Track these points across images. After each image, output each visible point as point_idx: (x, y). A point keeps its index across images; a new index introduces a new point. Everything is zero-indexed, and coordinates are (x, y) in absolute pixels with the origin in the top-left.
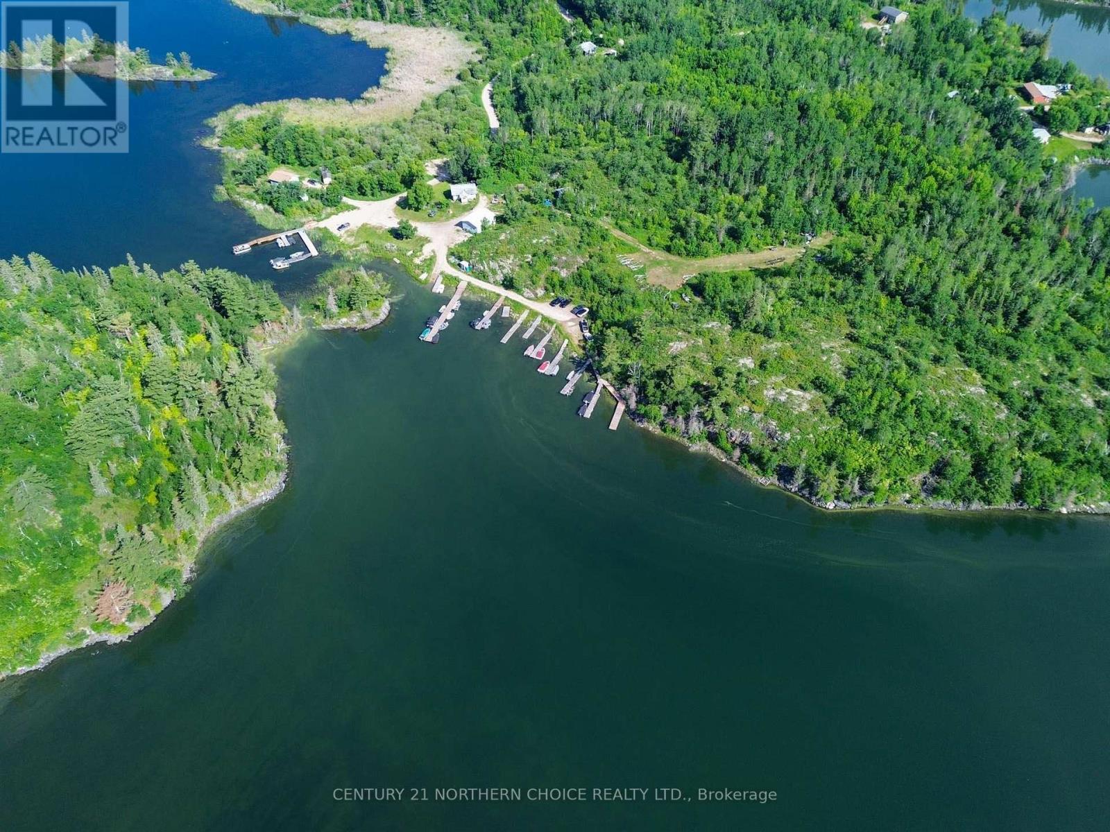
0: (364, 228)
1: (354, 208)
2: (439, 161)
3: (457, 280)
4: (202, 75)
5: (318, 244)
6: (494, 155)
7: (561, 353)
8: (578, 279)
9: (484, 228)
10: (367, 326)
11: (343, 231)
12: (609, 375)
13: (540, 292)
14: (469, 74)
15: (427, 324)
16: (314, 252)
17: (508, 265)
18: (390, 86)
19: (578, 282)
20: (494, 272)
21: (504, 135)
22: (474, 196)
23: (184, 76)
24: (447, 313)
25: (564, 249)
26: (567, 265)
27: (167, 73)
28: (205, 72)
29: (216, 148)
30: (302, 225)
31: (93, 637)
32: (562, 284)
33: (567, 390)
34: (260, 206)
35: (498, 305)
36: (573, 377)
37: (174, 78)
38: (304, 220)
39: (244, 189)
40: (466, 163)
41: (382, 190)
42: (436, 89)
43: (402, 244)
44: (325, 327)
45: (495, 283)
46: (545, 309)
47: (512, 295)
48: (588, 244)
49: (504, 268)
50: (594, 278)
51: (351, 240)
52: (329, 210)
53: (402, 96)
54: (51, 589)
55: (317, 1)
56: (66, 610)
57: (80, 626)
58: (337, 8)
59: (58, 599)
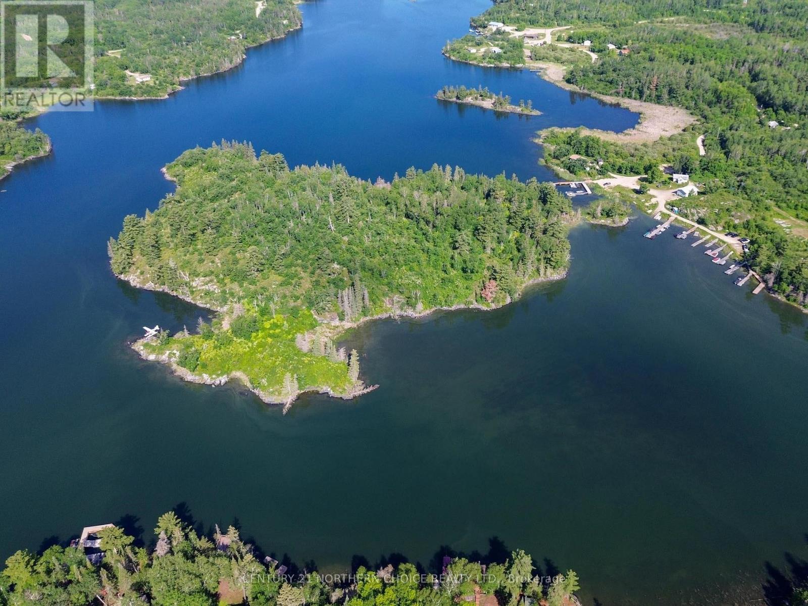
0: (618, 186)
1: (613, 178)
2: (666, 165)
3: (669, 216)
4: (536, 113)
5: (591, 189)
6: (703, 163)
7: (728, 256)
8: (747, 226)
9: (690, 194)
10: (615, 225)
11: (606, 186)
12: (757, 269)
13: (720, 228)
14: (691, 129)
15: (650, 230)
16: (589, 192)
17: (703, 212)
18: (641, 129)
19: (746, 226)
20: (693, 215)
21: (711, 155)
22: (686, 181)
23: (526, 112)
24: (661, 229)
25: (740, 209)
26: (740, 218)
27: (518, 110)
28: (538, 111)
29: (541, 143)
30: (584, 180)
31: (475, 305)
32: (735, 227)
33: (729, 272)
34: (562, 170)
35: (693, 230)
36: (733, 268)
37: (521, 112)
38: (585, 178)
39: (555, 161)
40: (686, 164)
41: (631, 171)
42: (668, 134)
43: (640, 196)
44: (592, 222)
45: (692, 220)
46: (722, 237)
47: (701, 227)
48: (756, 210)
49: (700, 213)
50: (757, 226)
51: (611, 191)
52: (599, 176)
53: (647, 134)
54: (463, 281)
55: (603, 87)
56: (468, 290)
57: (472, 298)
58: (614, 91)
59: (465, 286)
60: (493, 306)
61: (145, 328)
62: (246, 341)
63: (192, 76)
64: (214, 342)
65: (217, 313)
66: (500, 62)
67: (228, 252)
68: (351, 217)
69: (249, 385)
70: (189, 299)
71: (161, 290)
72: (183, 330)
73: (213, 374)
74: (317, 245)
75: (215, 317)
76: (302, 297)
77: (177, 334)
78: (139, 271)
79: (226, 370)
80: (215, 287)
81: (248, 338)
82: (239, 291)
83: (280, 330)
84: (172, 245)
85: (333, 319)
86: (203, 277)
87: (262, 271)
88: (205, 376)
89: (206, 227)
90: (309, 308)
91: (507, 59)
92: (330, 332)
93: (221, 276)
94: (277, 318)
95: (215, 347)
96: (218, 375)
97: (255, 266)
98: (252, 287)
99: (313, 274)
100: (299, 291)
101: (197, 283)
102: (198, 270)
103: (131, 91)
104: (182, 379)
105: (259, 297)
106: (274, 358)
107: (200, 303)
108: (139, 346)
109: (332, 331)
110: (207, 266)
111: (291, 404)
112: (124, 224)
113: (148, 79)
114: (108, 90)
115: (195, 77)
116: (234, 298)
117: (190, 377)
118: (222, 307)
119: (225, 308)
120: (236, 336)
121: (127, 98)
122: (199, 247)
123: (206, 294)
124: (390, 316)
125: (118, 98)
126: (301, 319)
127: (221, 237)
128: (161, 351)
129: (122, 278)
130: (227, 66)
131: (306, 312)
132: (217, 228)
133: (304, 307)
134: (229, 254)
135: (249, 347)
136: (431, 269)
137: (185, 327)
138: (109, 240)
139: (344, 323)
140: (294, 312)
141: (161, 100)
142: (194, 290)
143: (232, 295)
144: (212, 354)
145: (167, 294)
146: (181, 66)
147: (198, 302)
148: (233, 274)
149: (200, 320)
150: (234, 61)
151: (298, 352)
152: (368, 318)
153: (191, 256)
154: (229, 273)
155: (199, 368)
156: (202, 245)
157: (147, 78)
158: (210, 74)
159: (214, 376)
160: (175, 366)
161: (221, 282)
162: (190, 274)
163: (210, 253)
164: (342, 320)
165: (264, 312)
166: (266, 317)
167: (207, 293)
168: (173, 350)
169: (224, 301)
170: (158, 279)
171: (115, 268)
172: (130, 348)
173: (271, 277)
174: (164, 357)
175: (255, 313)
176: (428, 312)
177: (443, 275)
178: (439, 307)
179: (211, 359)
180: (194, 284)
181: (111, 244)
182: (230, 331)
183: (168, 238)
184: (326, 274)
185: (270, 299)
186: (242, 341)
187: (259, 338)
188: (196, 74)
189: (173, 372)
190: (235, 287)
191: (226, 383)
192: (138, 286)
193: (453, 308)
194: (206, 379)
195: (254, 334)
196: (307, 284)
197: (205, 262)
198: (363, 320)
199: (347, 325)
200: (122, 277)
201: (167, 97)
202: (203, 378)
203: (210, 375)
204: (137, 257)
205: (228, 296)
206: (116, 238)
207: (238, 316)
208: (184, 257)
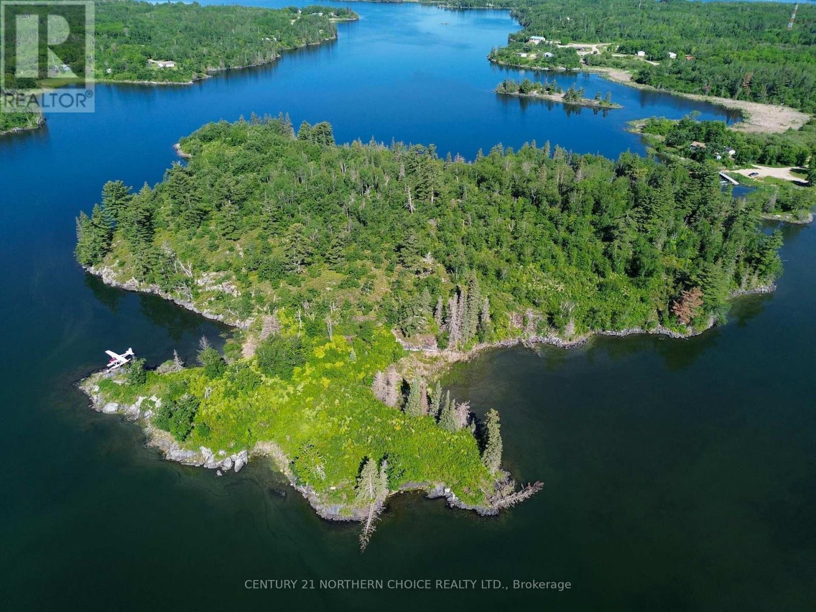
0: (770, 178)
1: (756, 168)
4: (618, 106)
5: (736, 180)
10: (801, 222)
11: (753, 177)
16: (735, 182)
18: (752, 123)
23: (606, 105)
27: (595, 102)
29: (639, 133)
30: (721, 170)
34: (683, 158)
37: (600, 105)
38: (720, 168)
41: (778, 161)
43: (810, 189)
44: (763, 217)
51: (763, 182)
53: (764, 128)
54: (634, 289)
55: (684, 85)
56: (644, 305)
57: (653, 317)
58: (698, 89)
59: (639, 296)
60: (690, 331)
61: (109, 352)
62: (284, 383)
63: (221, 67)
64: (226, 384)
65: (235, 330)
66: (556, 66)
67: (256, 235)
68: (436, 194)
69: (288, 473)
70: (190, 306)
71: (149, 290)
72: (173, 358)
73: (220, 448)
74: (392, 229)
75: (230, 337)
76: (376, 307)
77: (163, 365)
78: (118, 261)
79: (244, 440)
80: (233, 287)
81: (287, 377)
82: (272, 295)
83: (342, 364)
84: (172, 226)
85: (427, 345)
86: (214, 271)
87: (309, 264)
88: (205, 451)
89: (225, 201)
90: (388, 325)
91: (563, 63)
92: (425, 368)
93: (244, 271)
94: (337, 341)
95: (227, 394)
96: (230, 451)
97: (300, 255)
98: (294, 290)
99: (392, 271)
100: (371, 298)
101: (205, 280)
102: (208, 260)
103: (151, 75)
104: (160, 454)
105: (306, 305)
106: (336, 420)
107: (208, 313)
108: (91, 387)
109: (428, 366)
110: (222, 255)
111: (374, 523)
112: (104, 194)
113: (172, 65)
114: (126, 74)
115: (224, 69)
116: (263, 306)
117: (176, 452)
118: (243, 319)
119: (248, 322)
120: (265, 372)
121: (146, 82)
122: (212, 227)
123: (217, 299)
124: (520, 344)
125: (136, 82)
126: (377, 344)
127: (246, 215)
128: (128, 395)
129: (92, 272)
130: (259, 60)
131: (384, 332)
132: (241, 202)
133: (381, 324)
134: (257, 238)
135: (288, 394)
136: (574, 270)
137: (175, 353)
138: (79, 216)
139: (446, 352)
140: (364, 331)
141: (185, 85)
142: (200, 291)
143: (260, 300)
144: (221, 406)
145: (158, 297)
146: (209, 57)
147: (206, 311)
148: (262, 267)
149: (204, 342)
150: (268, 57)
151: (380, 406)
152: (485, 345)
153: (199, 240)
154: (256, 265)
155: (194, 433)
156: (216, 226)
157: (170, 65)
158: (241, 67)
159: (221, 453)
160: (149, 429)
161: (244, 280)
162: (194, 267)
163: (228, 236)
164: (442, 347)
165: (313, 330)
166: (317, 339)
167: (220, 297)
168: (152, 395)
169: (247, 310)
170: (145, 273)
171: (83, 256)
172: (76, 388)
173: (324, 274)
174: (134, 408)
175: (297, 330)
176: (582, 337)
177: (597, 279)
178: (598, 330)
179: (219, 417)
180: (200, 282)
181: (82, 224)
182: (255, 362)
183: (168, 216)
184: (411, 272)
185: (323, 308)
186: (276, 383)
187: (307, 377)
188: (226, 66)
189: (145, 439)
190: (267, 288)
191: (244, 466)
192: (114, 284)
193: (622, 333)
194: (208, 457)
195: (297, 370)
196: (382, 286)
197: (220, 249)
198: (476, 347)
199: (453, 356)
200: (92, 270)
201: (191, 82)
202: (201, 455)
203: (215, 450)
204: (118, 241)
205: (253, 302)
206: (89, 214)
207: (271, 337)
208: (188, 243)
